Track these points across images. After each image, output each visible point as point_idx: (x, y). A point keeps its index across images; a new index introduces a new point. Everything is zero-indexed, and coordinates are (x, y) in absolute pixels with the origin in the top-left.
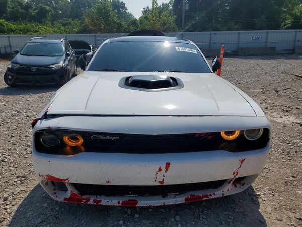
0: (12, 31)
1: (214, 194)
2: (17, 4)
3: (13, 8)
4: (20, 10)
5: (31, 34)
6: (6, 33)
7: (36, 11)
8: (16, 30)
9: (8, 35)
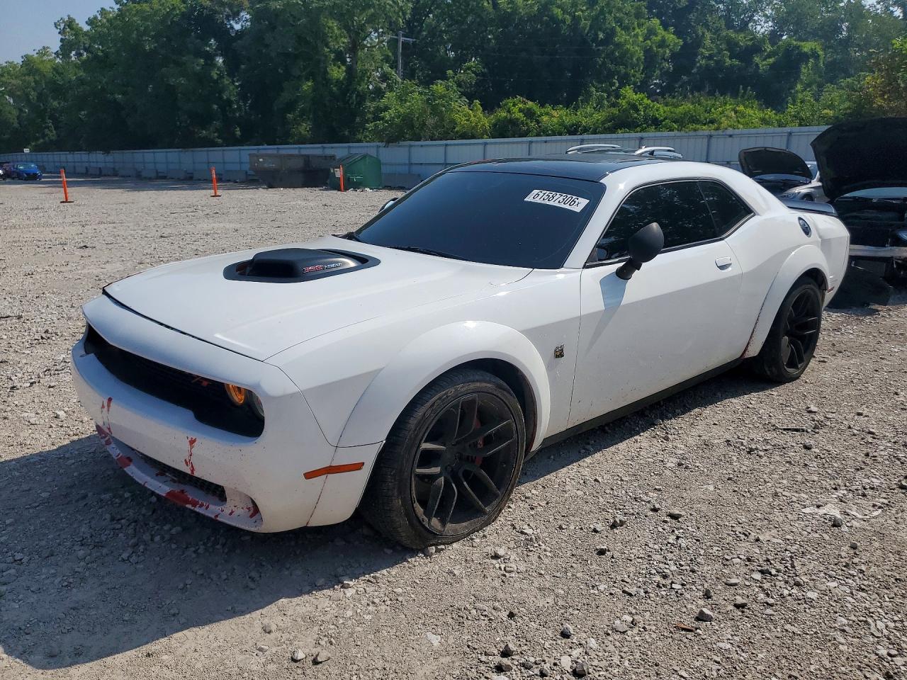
0: (656, 123)
1: (207, 508)
2: (723, 46)
3: (710, 57)
4: (728, 62)
5: (695, 130)
6: (639, 129)
7: (771, 60)
8: (665, 119)
9: (639, 135)
